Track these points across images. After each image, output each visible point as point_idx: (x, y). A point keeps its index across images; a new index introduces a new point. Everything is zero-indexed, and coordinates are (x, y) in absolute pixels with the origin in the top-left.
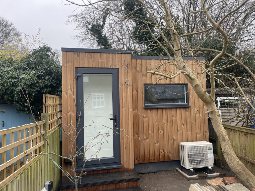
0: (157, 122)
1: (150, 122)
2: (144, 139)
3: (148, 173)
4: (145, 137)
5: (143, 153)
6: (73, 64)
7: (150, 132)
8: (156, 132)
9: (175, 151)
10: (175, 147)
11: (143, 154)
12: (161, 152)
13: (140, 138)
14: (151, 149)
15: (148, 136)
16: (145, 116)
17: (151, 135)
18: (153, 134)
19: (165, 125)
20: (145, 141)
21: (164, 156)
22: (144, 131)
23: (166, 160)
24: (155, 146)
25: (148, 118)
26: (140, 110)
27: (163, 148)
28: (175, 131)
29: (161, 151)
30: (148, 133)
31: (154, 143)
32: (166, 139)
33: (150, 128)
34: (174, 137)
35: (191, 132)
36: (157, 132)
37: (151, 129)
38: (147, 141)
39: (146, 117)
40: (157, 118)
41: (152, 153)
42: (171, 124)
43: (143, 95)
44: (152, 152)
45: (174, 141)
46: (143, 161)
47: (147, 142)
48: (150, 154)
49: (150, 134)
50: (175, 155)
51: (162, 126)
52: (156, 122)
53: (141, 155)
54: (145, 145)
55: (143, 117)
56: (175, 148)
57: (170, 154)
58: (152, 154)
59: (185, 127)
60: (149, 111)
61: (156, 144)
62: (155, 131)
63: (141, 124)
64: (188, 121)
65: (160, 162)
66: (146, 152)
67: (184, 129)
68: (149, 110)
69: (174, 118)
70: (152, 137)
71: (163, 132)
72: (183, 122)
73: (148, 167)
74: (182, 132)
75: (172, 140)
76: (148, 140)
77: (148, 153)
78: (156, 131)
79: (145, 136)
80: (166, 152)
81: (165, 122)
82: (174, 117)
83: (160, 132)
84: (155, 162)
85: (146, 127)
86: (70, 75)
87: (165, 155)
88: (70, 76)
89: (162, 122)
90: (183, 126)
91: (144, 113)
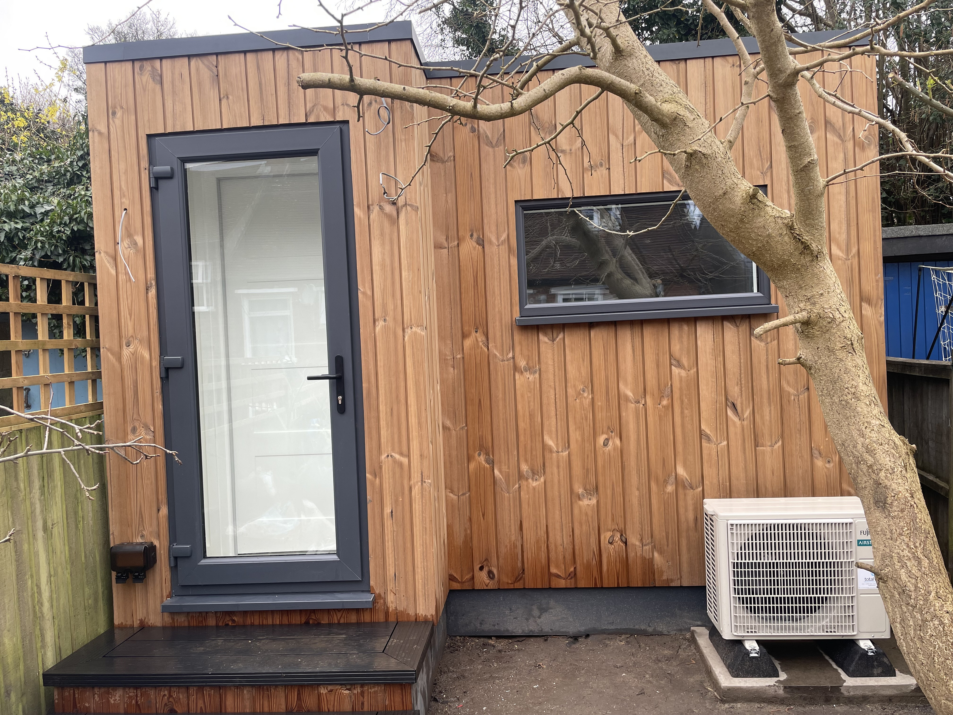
0: (586, 395)
1: (550, 395)
2: (521, 476)
3: (544, 637)
4: (524, 468)
5: (513, 538)
6: (133, 117)
7: (550, 442)
8: (583, 440)
9: (684, 542)
10: (687, 521)
11: (515, 547)
12: (611, 543)
13: (500, 472)
14: (558, 526)
15: (540, 461)
16: (522, 363)
17: (554, 455)
18: (566, 453)
19: (632, 406)
20: (524, 483)
21: (626, 562)
22: (522, 438)
23: (637, 581)
24: (576, 511)
25: (537, 375)
26: (498, 334)
27: (622, 526)
28: (684, 438)
29: (606, 536)
30: (539, 446)
31: (574, 497)
32: (634, 480)
33: (551, 423)
34: (681, 471)
35: (780, 443)
36: (587, 445)
37: (554, 429)
38: (535, 484)
39: (529, 369)
40: (585, 371)
41: (559, 542)
42: (665, 402)
43: (514, 262)
44: (559, 538)
45: (680, 491)
46: (517, 579)
47: (534, 488)
48: (552, 547)
49: (551, 451)
50: (685, 558)
51: (615, 413)
52: (579, 394)
53: (503, 550)
54: (525, 506)
55: (516, 368)
56: (684, 526)
57: (656, 555)
58: (560, 548)
59: (741, 419)
60: (543, 338)
61: (581, 503)
62: (575, 436)
63: (501, 403)
64: (765, 386)
65: (602, 588)
66: (529, 535)
67: (739, 430)
68: (546, 334)
69: (683, 373)
70: (558, 467)
71: (618, 442)
72: (734, 391)
73: (543, 610)
74: (725, 443)
75: (666, 482)
76: (542, 479)
77: (538, 542)
78: (583, 435)
79: (526, 461)
80: (638, 543)
81: (630, 394)
82: (680, 365)
83: (605, 444)
84: (576, 588)
85: (532, 416)
86: (126, 172)
87: (631, 555)
88: (123, 178)
89: (613, 392)
90: (730, 413)
91: (517, 349)
